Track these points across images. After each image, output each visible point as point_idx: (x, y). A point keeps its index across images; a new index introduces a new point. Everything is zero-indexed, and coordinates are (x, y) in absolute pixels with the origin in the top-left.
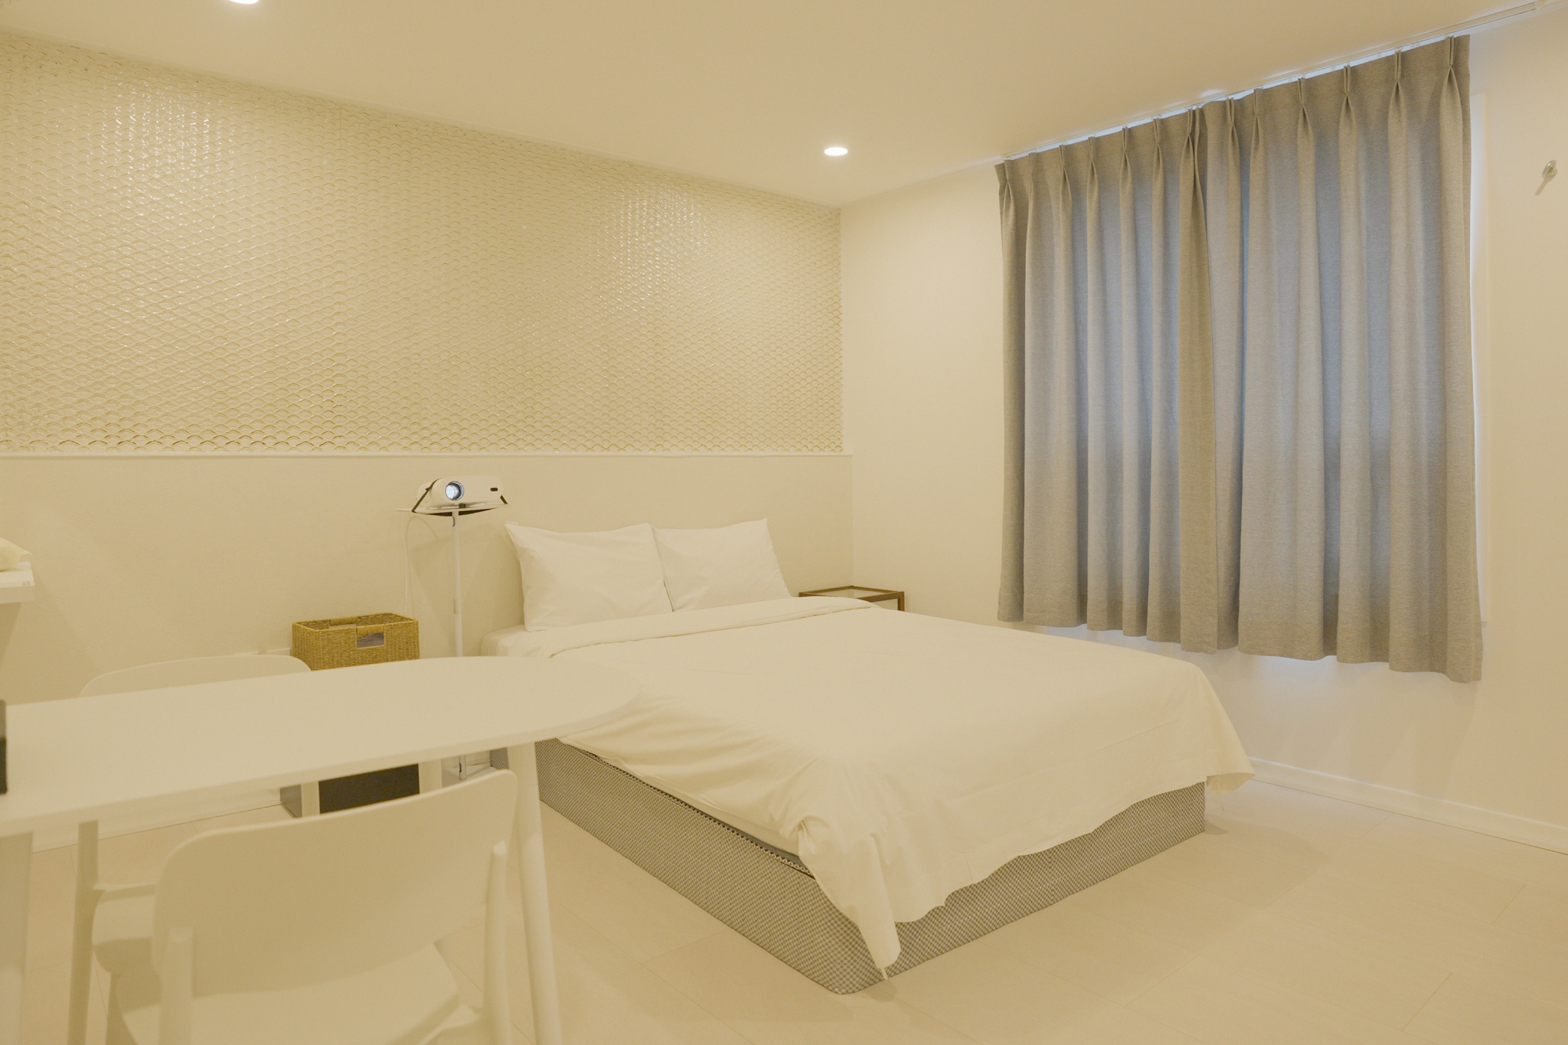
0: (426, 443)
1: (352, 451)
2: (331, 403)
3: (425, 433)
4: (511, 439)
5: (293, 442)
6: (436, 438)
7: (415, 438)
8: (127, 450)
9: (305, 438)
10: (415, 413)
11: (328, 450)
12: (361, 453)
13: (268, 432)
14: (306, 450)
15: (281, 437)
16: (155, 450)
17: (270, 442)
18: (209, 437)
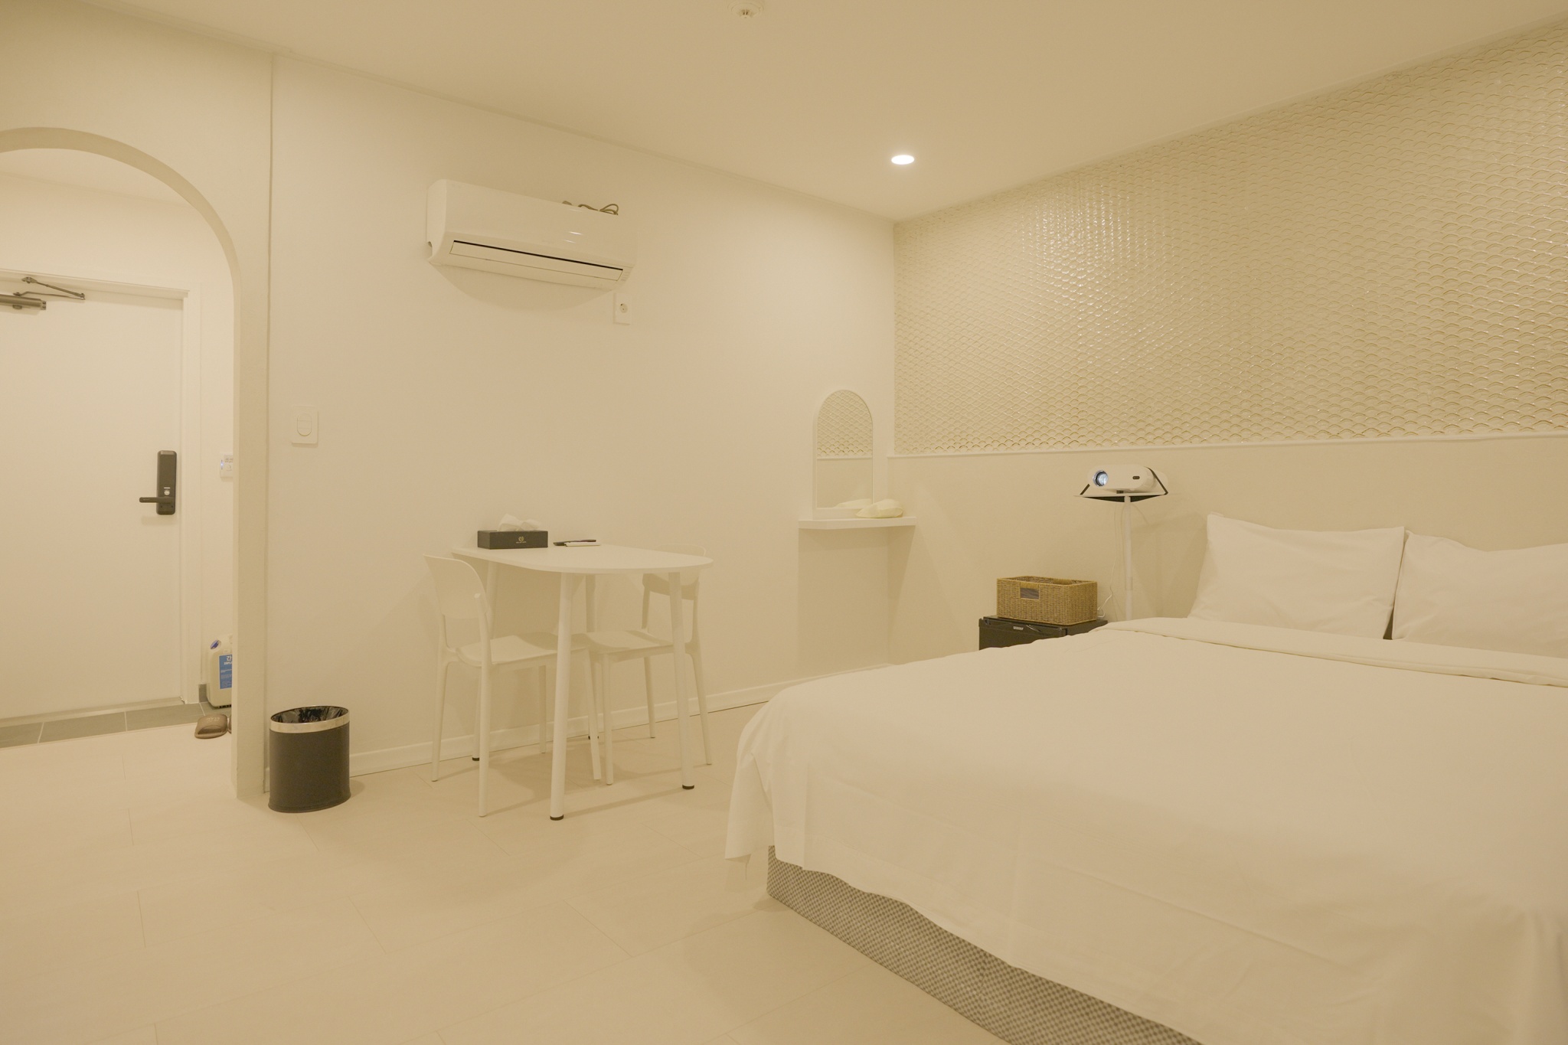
0: (1150, 438)
1: (1091, 447)
2: (1076, 410)
3: (1150, 429)
4: (1235, 430)
5: (1051, 442)
6: (1159, 433)
7: (1141, 434)
8: (963, 451)
9: (1059, 438)
10: (1141, 412)
11: (1075, 447)
12: (1098, 448)
13: (1036, 435)
14: (1059, 448)
15: (1044, 439)
16: (976, 451)
17: (1037, 443)
18: (1003, 441)
